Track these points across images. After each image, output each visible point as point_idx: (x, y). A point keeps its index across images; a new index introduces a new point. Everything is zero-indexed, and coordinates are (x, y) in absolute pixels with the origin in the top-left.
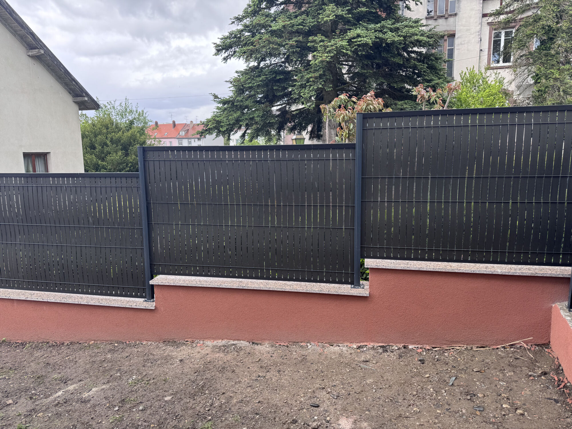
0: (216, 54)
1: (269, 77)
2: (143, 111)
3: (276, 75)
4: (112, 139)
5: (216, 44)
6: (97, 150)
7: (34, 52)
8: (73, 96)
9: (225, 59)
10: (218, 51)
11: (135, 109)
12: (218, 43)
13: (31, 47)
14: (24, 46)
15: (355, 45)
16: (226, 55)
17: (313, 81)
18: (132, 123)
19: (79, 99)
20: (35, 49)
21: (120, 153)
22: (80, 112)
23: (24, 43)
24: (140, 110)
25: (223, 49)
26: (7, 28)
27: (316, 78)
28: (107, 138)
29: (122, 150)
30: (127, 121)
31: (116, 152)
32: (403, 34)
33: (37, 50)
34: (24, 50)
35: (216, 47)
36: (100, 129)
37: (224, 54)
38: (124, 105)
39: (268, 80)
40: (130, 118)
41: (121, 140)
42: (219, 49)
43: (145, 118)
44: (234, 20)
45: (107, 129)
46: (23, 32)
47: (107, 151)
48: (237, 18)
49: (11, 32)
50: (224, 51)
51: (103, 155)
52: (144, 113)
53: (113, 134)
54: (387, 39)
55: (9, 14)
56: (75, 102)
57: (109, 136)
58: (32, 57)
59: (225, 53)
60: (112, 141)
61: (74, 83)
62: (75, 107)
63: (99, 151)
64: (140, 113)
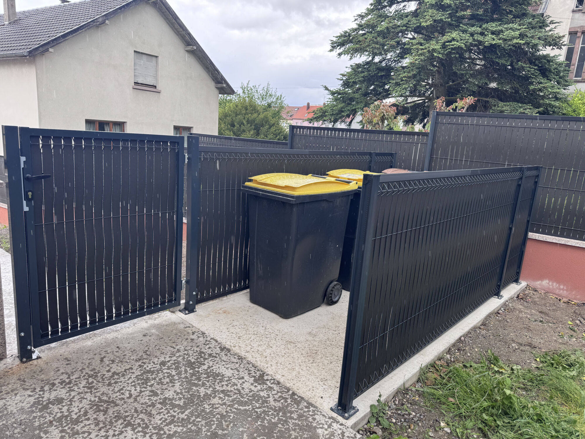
0: (331, 51)
1: (372, 73)
2: (281, 96)
3: (378, 72)
4: (248, 119)
5: (333, 41)
6: (236, 128)
7: (189, 48)
8: (216, 83)
9: (340, 54)
10: (333, 48)
11: (273, 93)
12: (334, 40)
13: (188, 44)
14: (183, 42)
15: (449, 49)
16: (341, 50)
17: (406, 80)
18: (269, 106)
19: (219, 85)
20: (191, 45)
21: (252, 132)
22: (220, 95)
23: (184, 41)
24: (278, 94)
25: (338, 46)
26: (173, 30)
27: (409, 77)
28: (244, 118)
29: (254, 129)
30: (266, 104)
31: (249, 131)
32: (504, 37)
33: (191, 46)
34: (183, 46)
35: (332, 43)
36: (240, 109)
37: (338, 50)
38: (266, 90)
39: (370, 76)
40: (269, 101)
41: (255, 121)
42: (334, 46)
43: (282, 102)
44: (357, 18)
45: (247, 110)
46: (184, 33)
47: (243, 130)
48: (360, 15)
49: (175, 33)
50: (339, 47)
51: (239, 133)
52: (282, 97)
53: (250, 115)
54: (486, 41)
55: (175, 20)
56: (216, 88)
57: (247, 116)
58: (187, 51)
59: (340, 48)
60: (248, 122)
61: (216, 72)
62: (216, 92)
63: (237, 129)
64: (278, 97)
